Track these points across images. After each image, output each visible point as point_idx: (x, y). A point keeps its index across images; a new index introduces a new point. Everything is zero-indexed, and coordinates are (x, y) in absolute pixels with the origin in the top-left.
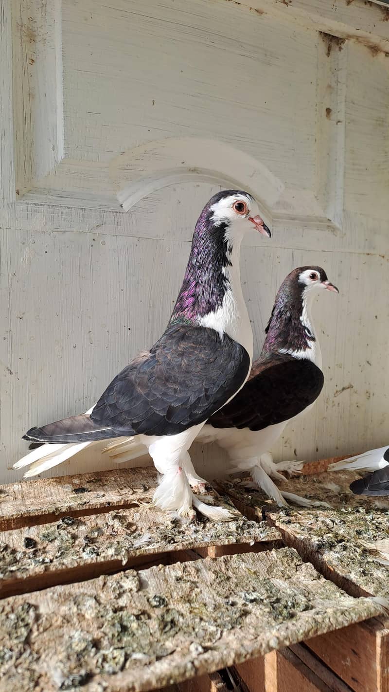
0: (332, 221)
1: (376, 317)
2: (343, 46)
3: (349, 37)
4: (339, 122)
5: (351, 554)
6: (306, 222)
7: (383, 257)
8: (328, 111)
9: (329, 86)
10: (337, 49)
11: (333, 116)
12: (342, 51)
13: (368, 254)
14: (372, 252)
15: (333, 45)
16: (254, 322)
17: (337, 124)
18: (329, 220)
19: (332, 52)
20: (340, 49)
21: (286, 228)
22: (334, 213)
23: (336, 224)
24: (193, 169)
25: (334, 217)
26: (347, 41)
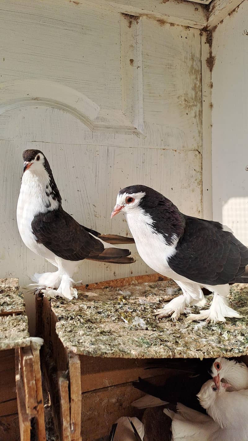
0: (137, 129)
1: (172, 188)
2: (139, 21)
3: (141, 15)
4: (138, 67)
5: (75, 322)
6: (118, 130)
7: (176, 151)
8: (132, 61)
9: (132, 46)
10: (136, 23)
11: (135, 63)
12: (138, 23)
13: (164, 149)
14: (166, 147)
15: (132, 20)
16: (80, 191)
17: (137, 69)
18: (135, 128)
19: (132, 25)
20: (137, 22)
21: (102, 133)
22: (138, 124)
23: (140, 130)
24: (35, 98)
25: (139, 126)
26: (141, 18)
